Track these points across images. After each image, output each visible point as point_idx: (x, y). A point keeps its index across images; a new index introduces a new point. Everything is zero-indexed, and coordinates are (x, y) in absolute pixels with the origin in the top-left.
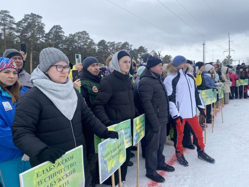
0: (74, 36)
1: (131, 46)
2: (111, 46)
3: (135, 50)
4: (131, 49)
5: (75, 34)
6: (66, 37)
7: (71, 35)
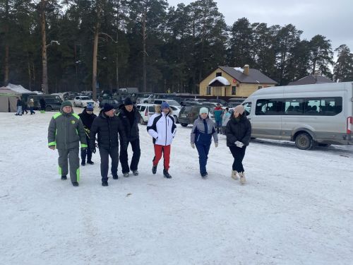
0: (187, 9)
1: (300, 32)
2: (258, 33)
3: (304, 42)
4: (298, 39)
5: (189, 6)
6: (171, 10)
7: (181, 6)
